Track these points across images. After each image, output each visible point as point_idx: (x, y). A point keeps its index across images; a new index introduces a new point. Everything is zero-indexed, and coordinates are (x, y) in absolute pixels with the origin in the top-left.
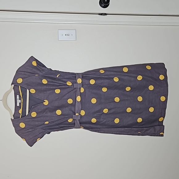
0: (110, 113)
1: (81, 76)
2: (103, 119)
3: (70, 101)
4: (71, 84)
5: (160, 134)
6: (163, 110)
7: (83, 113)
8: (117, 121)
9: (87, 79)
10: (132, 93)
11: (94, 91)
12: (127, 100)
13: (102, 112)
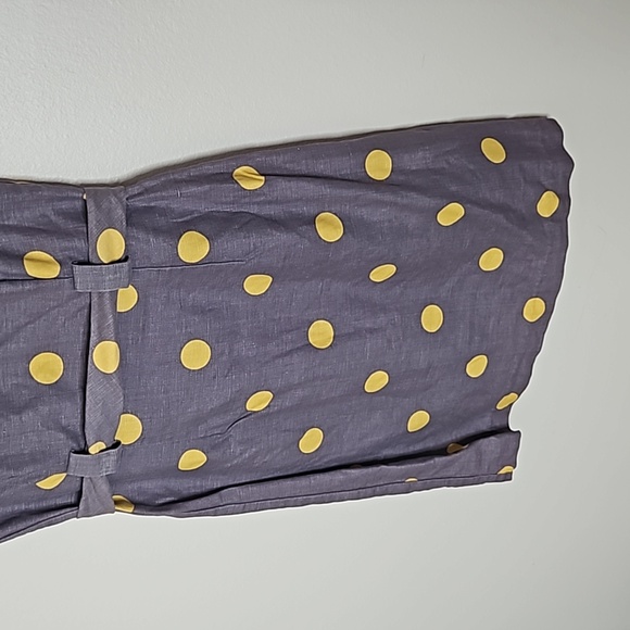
0: (279, 412)
1: (120, 213)
2: (240, 443)
3: (47, 368)
4: (54, 271)
5: (501, 472)
6: (524, 361)
7: (130, 429)
8: (311, 441)
9: (157, 231)
10: (398, 290)
11: (198, 297)
12: (371, 331)
13: (238, 412)
